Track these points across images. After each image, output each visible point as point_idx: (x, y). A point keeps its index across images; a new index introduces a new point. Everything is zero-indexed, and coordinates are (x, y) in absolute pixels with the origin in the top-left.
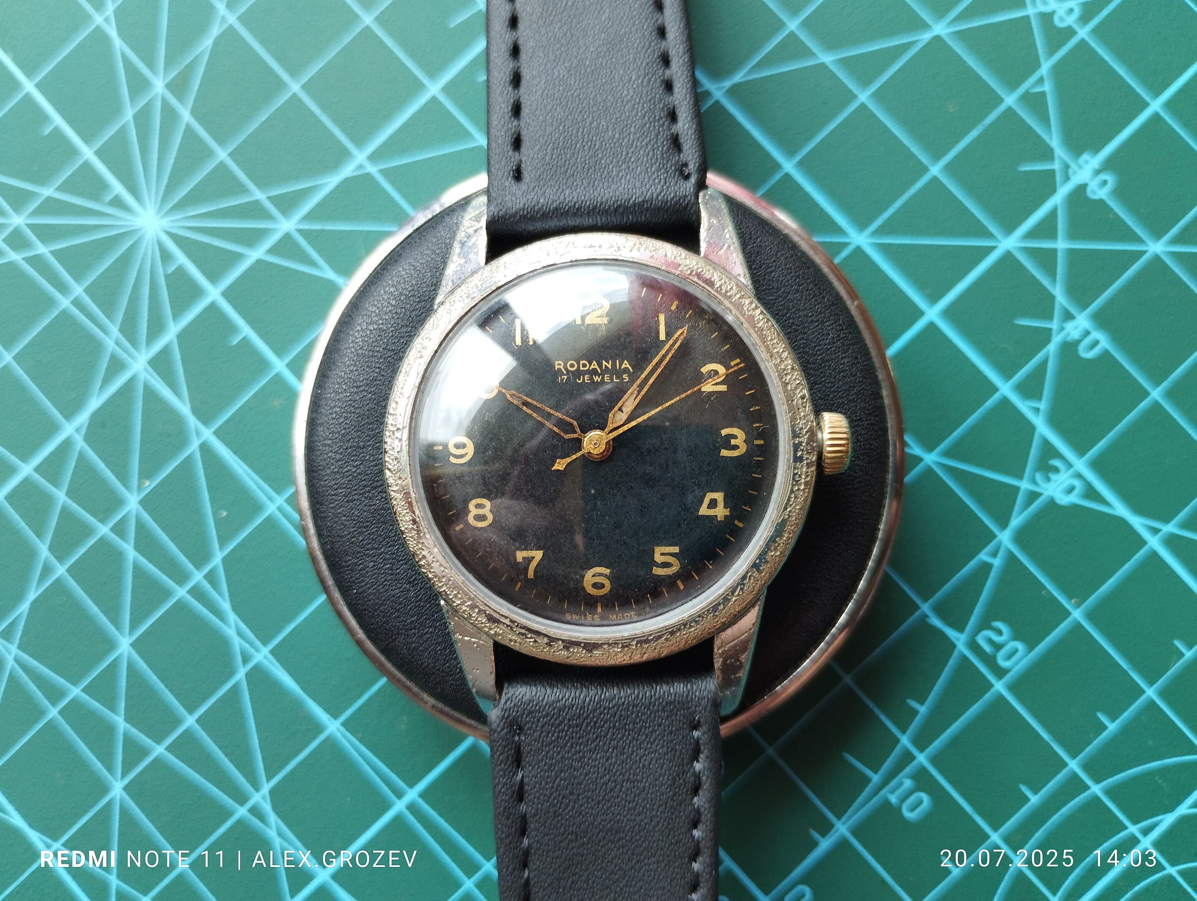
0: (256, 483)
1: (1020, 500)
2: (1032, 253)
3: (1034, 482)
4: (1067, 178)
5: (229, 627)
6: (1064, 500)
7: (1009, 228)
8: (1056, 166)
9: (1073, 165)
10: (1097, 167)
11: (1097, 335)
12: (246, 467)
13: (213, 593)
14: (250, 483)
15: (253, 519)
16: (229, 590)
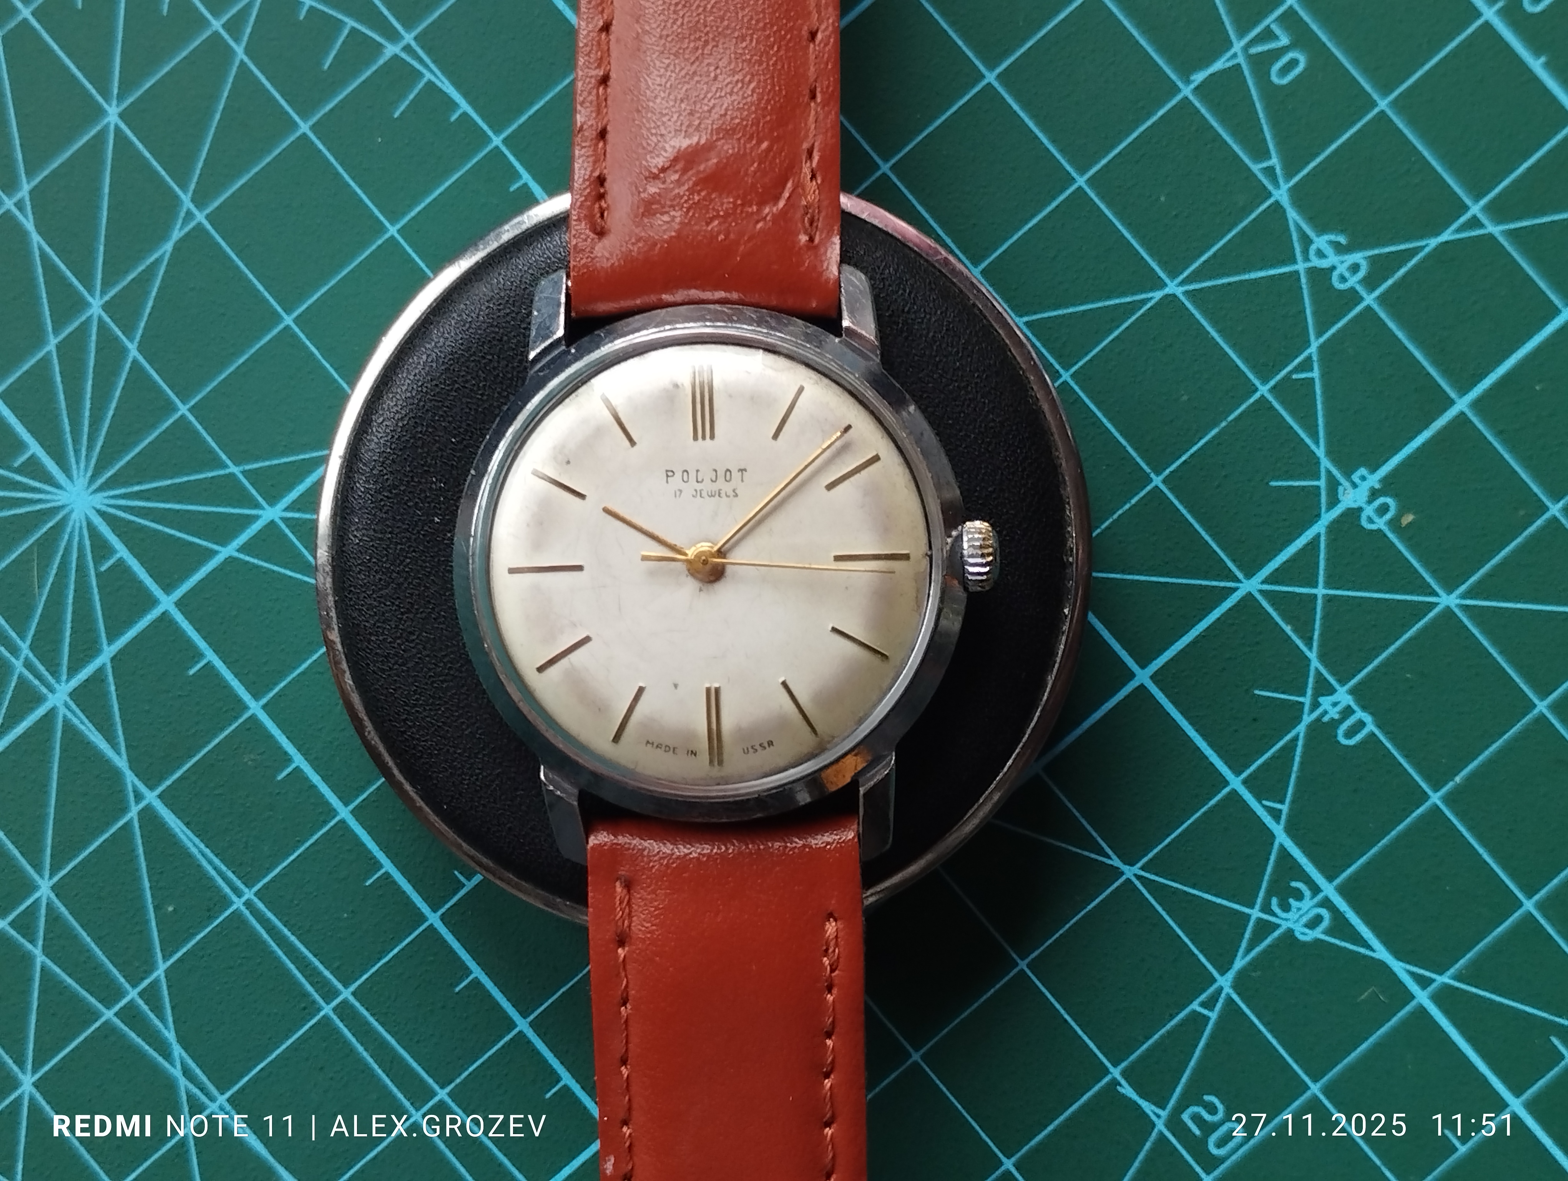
0: (215, 868)
1: (1249, 932)
2: (1280, 599)
3: (1269, 910)
4: (1335, 501)
5: (173, 1064)
6: (1307, 936)
7: (1254, 567)
8: (1321, 482)
9: (1344, 484)
10: (1376, 487)
11: (1360, 714)
12: (202, 846)
13: (152, 1016)
14: (209, 868)
15: (211, 918)
16: (173, 1015)
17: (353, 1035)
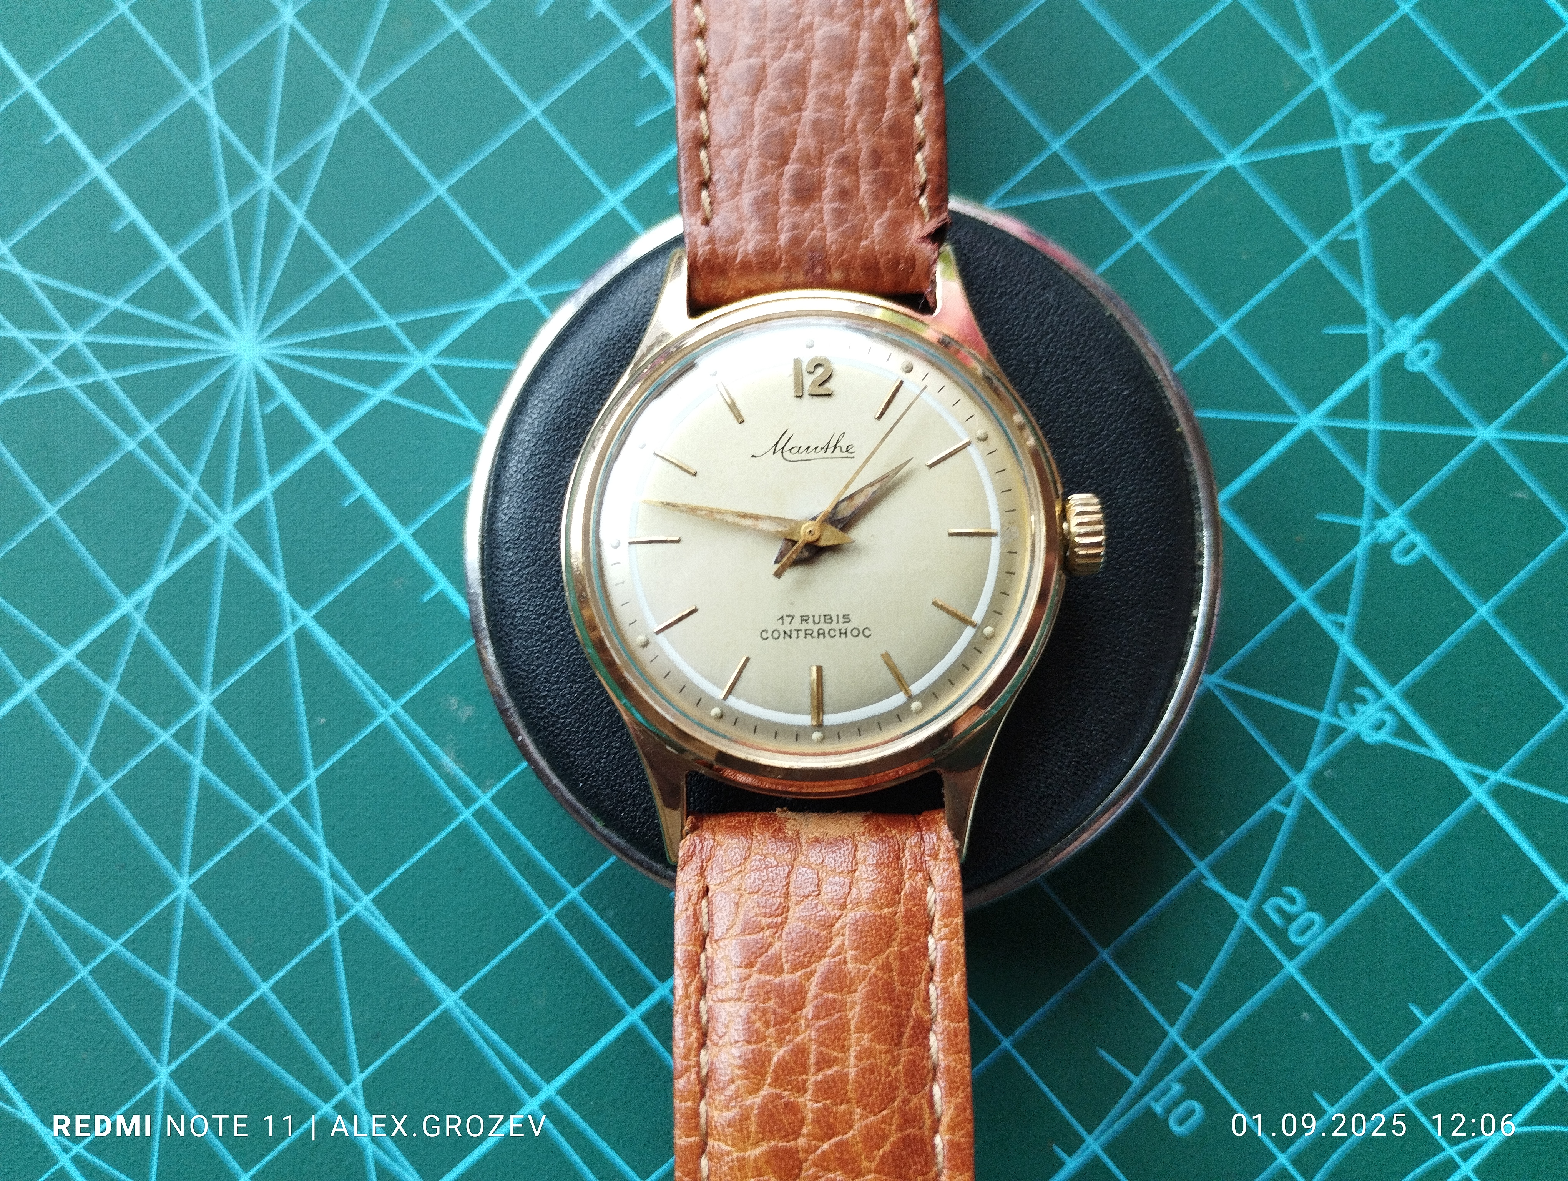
0: (365, 683)
1: (1319, 735)
2: (1338, 434)
3: (1337, 715)
4: (1381, 346)
5: (321, 867)
6: (1373, 737)
7: (1311, 404)
8: (1369, 330)
9: (1389, 331)
10: (1417, 333)
11: (1414, 536)
12: (353, 663)
13: (303, 822)
14: (358, 682)
15: (359, 729)
16: (323, 820)
17: (492, 838)
